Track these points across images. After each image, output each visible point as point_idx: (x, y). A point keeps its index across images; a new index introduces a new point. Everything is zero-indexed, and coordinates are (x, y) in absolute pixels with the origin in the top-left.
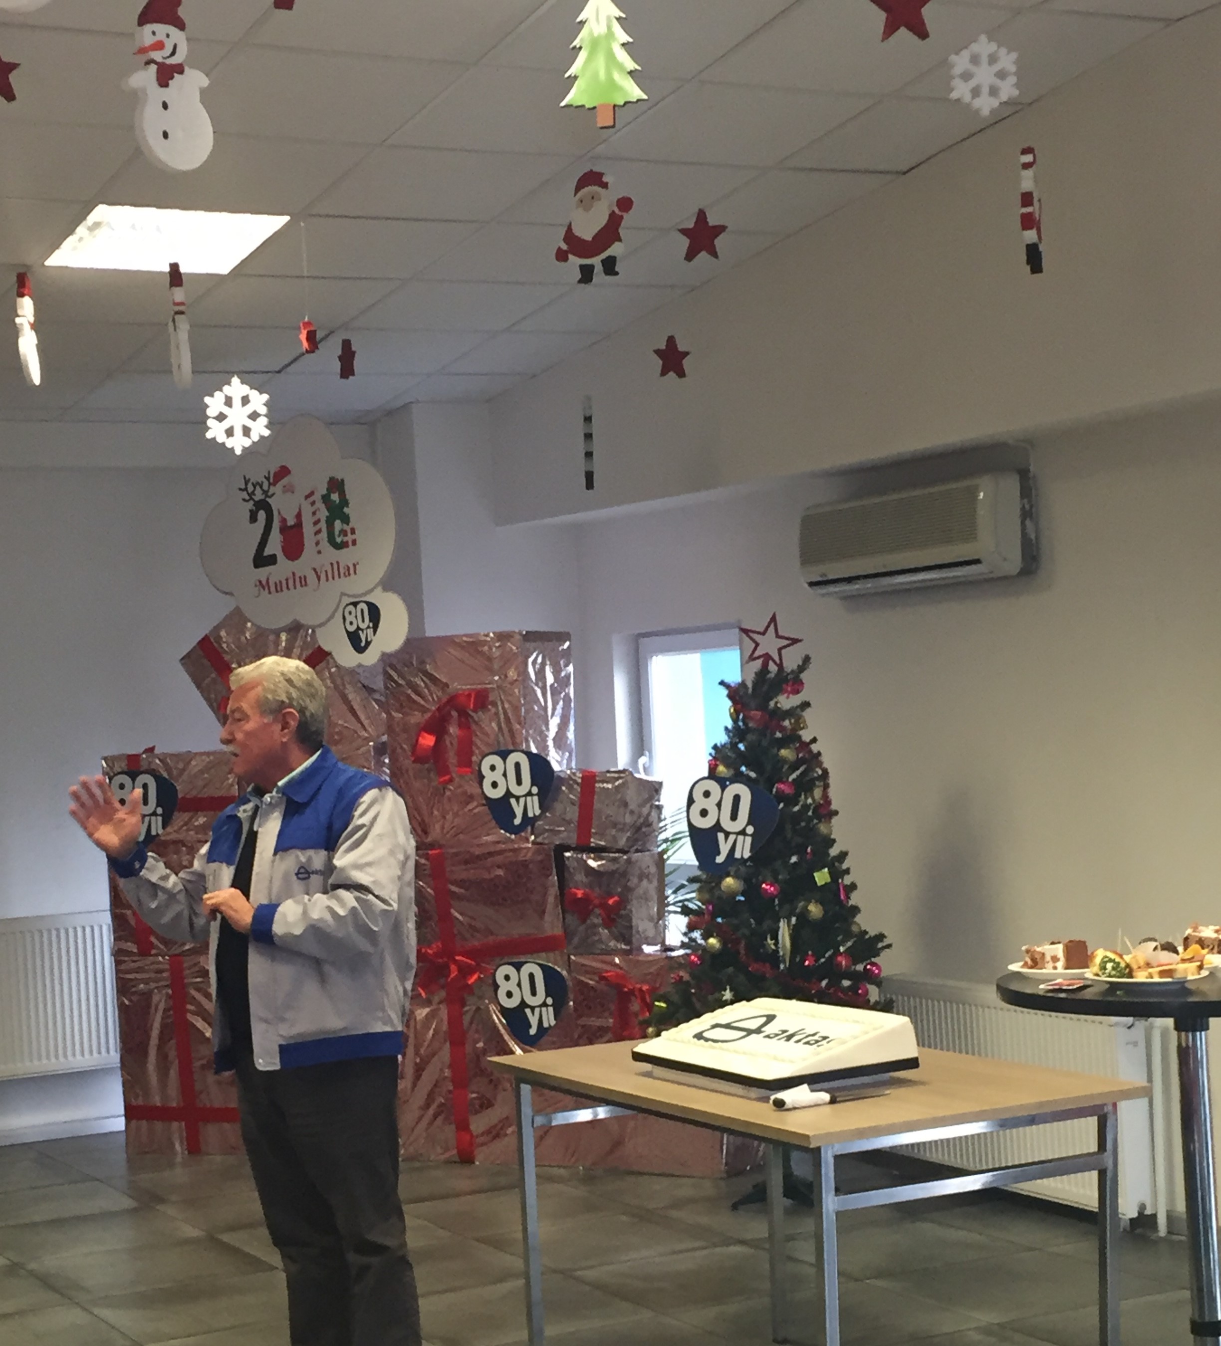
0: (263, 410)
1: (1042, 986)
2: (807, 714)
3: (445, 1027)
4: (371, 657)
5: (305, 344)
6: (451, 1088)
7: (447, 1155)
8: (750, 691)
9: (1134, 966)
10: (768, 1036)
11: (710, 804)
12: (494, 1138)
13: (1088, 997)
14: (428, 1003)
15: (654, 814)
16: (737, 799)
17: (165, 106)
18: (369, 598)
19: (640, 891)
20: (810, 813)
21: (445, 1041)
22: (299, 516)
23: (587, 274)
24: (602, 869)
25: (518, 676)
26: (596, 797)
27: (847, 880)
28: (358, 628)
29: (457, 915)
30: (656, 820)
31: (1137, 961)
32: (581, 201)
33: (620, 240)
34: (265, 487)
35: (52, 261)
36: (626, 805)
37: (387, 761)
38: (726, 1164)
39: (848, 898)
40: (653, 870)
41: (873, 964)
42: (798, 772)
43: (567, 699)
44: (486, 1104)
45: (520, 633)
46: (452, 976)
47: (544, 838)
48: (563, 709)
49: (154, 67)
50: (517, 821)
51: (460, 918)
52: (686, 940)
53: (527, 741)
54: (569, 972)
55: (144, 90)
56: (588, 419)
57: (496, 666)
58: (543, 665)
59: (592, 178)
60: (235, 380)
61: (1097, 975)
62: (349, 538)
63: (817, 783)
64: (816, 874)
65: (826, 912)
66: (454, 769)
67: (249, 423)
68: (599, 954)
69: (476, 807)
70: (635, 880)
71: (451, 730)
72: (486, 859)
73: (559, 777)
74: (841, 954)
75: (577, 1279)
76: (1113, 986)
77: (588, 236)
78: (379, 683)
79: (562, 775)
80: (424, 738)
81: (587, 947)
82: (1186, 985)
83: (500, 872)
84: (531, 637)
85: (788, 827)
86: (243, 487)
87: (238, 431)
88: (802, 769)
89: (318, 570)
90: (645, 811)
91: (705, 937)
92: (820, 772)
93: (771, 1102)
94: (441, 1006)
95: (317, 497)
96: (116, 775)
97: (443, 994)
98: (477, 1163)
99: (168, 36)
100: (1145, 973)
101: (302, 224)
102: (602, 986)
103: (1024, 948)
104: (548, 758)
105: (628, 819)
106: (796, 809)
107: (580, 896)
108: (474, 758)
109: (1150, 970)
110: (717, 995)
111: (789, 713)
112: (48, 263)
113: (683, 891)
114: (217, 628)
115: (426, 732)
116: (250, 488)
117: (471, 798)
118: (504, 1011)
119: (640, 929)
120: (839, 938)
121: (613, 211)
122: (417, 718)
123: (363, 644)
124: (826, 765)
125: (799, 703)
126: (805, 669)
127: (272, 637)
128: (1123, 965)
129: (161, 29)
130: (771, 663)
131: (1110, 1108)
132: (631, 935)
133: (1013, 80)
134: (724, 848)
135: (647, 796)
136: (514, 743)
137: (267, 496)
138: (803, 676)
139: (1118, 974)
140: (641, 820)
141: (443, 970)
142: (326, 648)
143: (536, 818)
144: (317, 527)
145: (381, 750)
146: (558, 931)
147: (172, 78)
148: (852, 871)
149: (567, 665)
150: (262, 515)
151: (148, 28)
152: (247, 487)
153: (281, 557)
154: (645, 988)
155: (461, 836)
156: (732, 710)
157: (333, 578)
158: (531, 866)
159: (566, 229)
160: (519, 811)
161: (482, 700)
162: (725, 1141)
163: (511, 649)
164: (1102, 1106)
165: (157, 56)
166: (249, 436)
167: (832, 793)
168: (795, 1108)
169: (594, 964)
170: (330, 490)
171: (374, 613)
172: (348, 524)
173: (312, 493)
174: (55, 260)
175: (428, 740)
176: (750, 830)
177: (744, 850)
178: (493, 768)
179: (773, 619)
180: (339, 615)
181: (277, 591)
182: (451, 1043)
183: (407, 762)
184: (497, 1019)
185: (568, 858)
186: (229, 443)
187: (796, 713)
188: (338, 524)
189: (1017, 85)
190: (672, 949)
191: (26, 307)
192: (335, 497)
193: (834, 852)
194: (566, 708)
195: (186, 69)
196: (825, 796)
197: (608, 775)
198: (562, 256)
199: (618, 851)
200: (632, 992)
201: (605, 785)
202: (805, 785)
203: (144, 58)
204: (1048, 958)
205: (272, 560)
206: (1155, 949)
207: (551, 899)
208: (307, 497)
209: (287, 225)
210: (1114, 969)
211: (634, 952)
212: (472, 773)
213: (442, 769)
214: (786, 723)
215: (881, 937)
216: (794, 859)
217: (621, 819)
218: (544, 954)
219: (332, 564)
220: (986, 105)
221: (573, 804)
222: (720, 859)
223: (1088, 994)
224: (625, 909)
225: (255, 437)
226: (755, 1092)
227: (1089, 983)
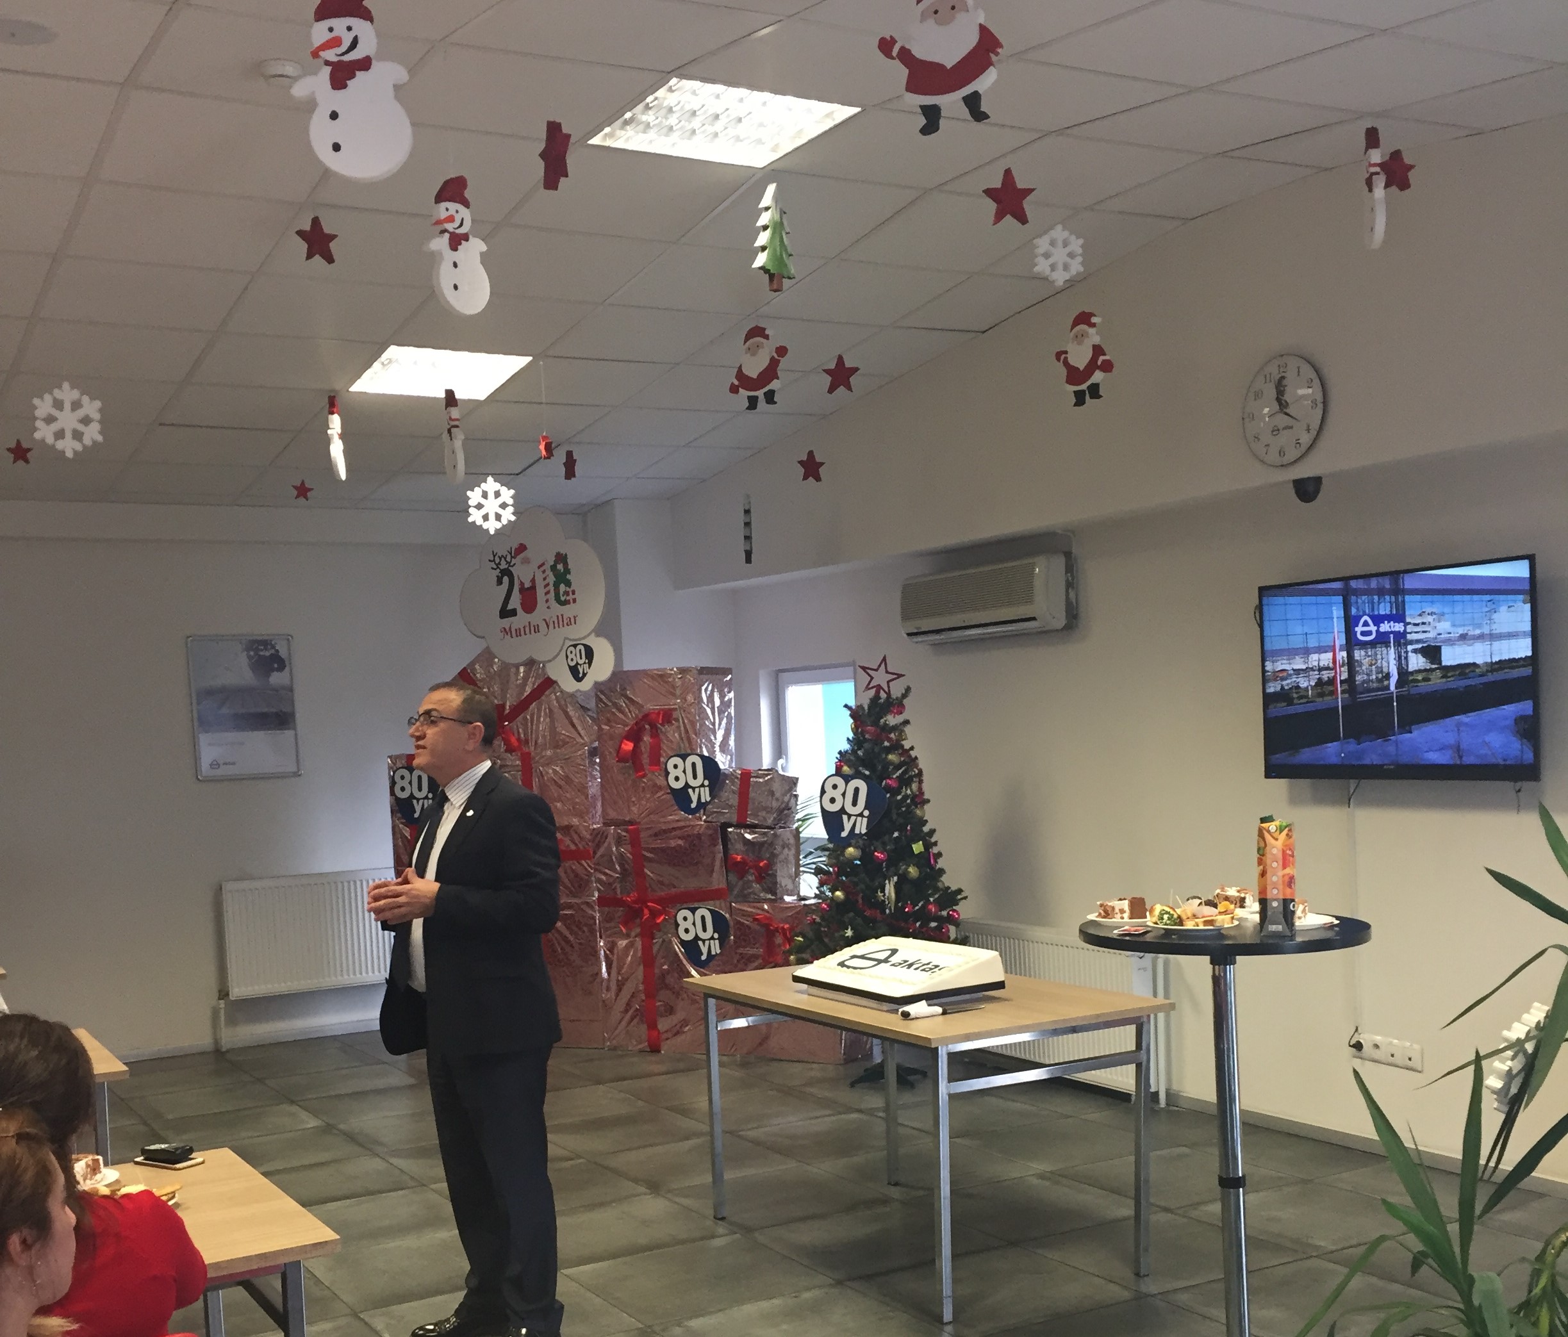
0: (510, 501)
1: (1115, 932)
2: (908, 729)
3: (639, 954)
4: (586, 685)
5: (544, 453)
6: (644, 998)
7: (640, 1046)
8: (867, 711)
9: (1184, 917)
10: (893, 965)
11: (837, 794)
12: (675, 1035)
13: (1148, 940)
14: (628, 936)
15: (793, 800)
16: (857, 790)
17: (455, 265)
18: (583, 642)
19: (782, 857)
20: (909, 801)
21: (639, 964)
22: (533, 581)
23: (753, 403)
24: (755, 840)
25: (695, 700)
26: (751, 789)
27: (935, 850)
28: (577, 664)
29: (649, 873)
30: (794, 805)
31: (1186, 914)
32: (749, 349)
33: (778, 378)
34: (508, 559)
35: (355, 388)
36: (772, 793)
37: (598, 760)
38: (844, 1054)
39: (936, 862)
40: (792, 841)
41: (954, 911)
42: (900, 771)
43: (729, 717)
44: (670, 1010)
45: (696, 668)
46: (645, 917)
47: (713, 818)
48: (726, 724)
49: (447, 235)
50: (693, 805)
51: (651, 875)
52: (818, 892)
53: (701, 748)
54: (731, 915)
55: (440, 254)
56: (747, 512)
57: (678, 692)
58: (712, 691)
59: (757, 332)
60: (490, 479)
61: (1156, 923)
62: (570, 597)
63: (914, 779)
64: (913, 846)
65: (920, 873)
66: (646, 767)
67: (500, 511)
68: (753, 902)
69: (663, 795)
70: (779, 848)
71: (645, 739)
72: (671, 832)
73: (724, 773)
74: (931, 903)
75: (739, 1136)
76: (1168, 933)
77: (754, 374)
78: (592, 704)
79: (726, 772)
80: (626, 744)
81: (744, 898)
82: (1222, 931)
83: (680, 842)
84: (703, 671)
85: (894, 811)
86: (492, 559)
87: (492, 517)
88: (903, 769)
89: (548, 621)
90: (786, 799)
91: (833, 891)
92: (917, 771)
93: (900, 1013)
94: (637, 939)
95: (547, 567)
96: (398, 769)
97: (638, 930)
98: (663, 1052)
99: (457, 212)
100: (1193, 923)
101: (541, 363)
102: (755, 926)
103: (1098, 903)
104: (716, 760)
105: (775, 804)
106: (899, 797)
107: (739, 860)
108: (662, 759)
109: (1197, 920)
110: (842, 933)
111: (894, 728)
112: (352, 389)
113: (811, 857)
114: (472, 664)
115: (628, 740)
116: (497, 561)
117: (660, 788)
118: (683, 943)
119: (783, 885)
120: (930, 892)
121: (773, 356)
122: (620, 729)
123: (581, 675)
124: (921, 766)
125: (902, 720)
126: (907, 696)
127: (513, 670)
128: (1175, 916)
129: (453, 207)
130: (882, 691)
131: (1145, 1019)
132: (776, 889)
133: (1079, 259)
134: (848, 826)
135: (787, 788)
136: (692, 749)
137: (509, 566)
138: (905, 702)
139: (1172, 923)
140: (783, 806)
141: (638, 913)
142: (553, 678)
143: (707, 803)
144: (547, 589)
145: (593, 752)
146: (723, 885)
147: (460, 244)
148: (938, 843)
149: (729, 692)
150: (506, 579)
151: (444, 205)
152: (495, 559)
153: (520, 611)
154: (787, 926)
155: (652, 816)
156: (853, 726)
157: (559, 627)
158: (703, 838)
159: (736, 370)
160: (694, 798)
161: (668, 716)
162: (843, 1038)
163: (690, 680)
164: (1139, 1018)
165: (450, 227)
166: (500, 521)
167: (925, 787)
168: (917, 1018)
169: (749, 909)
170: (556, 562)
171: (589, 653)
172: (570, 587)
173: (543, 564)
174: (358, 387)
175: (628, 746)
176: (866, 813)
177: (862, 827)
178: (676, 767)
179: (884, 659)
180: (563, 654)
181: (517, 636)
182: (644, 966)
183: (612, 761)
184: (678, 949)
185: (730, 832)
186: (485, 526)
187: (899, 728)
188: (562, 587)
189: (1083, 263)
190: (804, 899)
191: (335, 422)
192: (560, 567)
193: (926, 829)
194: (729, 724)
195: (471, 237)
196: (920, 789)
197: (760, 772)
198: (734, 389)
199: (768, 827)
200: (777, 930)
201: (757, 779)
202: (905, 781)
203: (440, 228)
204: (1117, 910)
205: (513, 613)
206: (1201, 904)
207: (718, 863)
208: (539, 567)
209: (530, 364)
210: (1169, 919)
211: (779, 901)
212: (661, 770)
213: (638, 767)
214: (892, 735)
215: (960, 891)
216: (896, 834)
217: (769, 804)
218: (711, 902)
219: (558, 616)
220: (1060, 278)
221: (734, 793)
222: (844, 834)
223: (1149, 938)
224: (772, 870)
225: (504, 521)
226: (886, 1006)
227: (1149, 929)
